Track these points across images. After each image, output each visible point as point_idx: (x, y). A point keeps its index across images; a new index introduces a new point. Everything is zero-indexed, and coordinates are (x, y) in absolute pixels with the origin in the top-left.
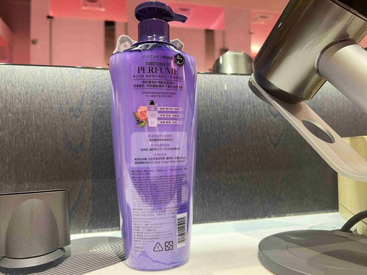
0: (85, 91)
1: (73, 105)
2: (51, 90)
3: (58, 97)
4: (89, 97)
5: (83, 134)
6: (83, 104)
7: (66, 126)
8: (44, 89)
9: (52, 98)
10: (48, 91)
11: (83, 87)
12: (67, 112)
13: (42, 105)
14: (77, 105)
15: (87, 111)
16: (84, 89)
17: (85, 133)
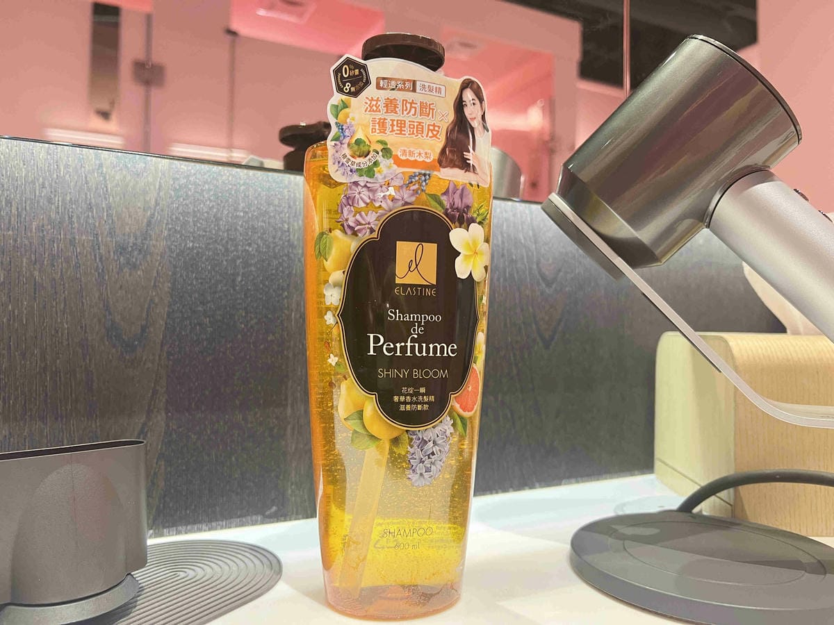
0: (155, 207)
1: (126, 238)
2: (71, 199)
3: (88, 216)
4: (165, 221)
5: (149, 307)
6: (150, 236)
7: (106, 288)
8: (53, 196)
9: (74, 219)
10: (63, 200)
11: (151, 197)
12: (110, 255)
13: (48, 233)
14: (136, 239)
15: (159, 253)
16: (153, 202)
17: (153, 305)
